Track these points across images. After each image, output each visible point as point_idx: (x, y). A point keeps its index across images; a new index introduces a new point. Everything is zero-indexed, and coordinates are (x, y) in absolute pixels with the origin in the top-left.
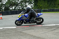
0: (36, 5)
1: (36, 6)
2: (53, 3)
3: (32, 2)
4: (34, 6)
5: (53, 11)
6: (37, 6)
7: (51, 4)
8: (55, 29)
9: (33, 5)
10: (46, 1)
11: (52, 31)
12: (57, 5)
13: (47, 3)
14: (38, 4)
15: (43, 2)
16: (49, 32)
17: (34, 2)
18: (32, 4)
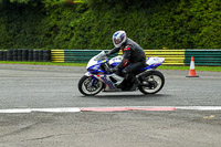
2: (28, 30)
5: (27, 57)
7: (19, 32)
8: (28, 128)
10: (2, 19)
11: (18, 132)
12: (42, 37)
13: (3, 27)
16: (5, 139)
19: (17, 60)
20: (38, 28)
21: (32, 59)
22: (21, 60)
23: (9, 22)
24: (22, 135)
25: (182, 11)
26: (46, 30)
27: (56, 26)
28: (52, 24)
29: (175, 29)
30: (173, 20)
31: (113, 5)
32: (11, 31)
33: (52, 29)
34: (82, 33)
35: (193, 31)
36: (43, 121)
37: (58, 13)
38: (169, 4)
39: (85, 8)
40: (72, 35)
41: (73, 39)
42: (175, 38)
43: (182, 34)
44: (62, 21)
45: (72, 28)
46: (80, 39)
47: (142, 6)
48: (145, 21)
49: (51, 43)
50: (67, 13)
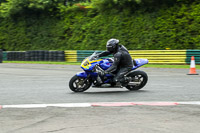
2: (44, 32)
5: (43, 57)
7: (36, 34)
8: (43, 121)
10: (20, 24)
11: (34, 125)
12: (57, 39)
13: (22, 30)
15: (10, 26)
19: (34, 60)
20: (53, 31)
21: (48, 60)
22: (38, 60)
23: (28, 26)
24: (38, 128)
25: (183, 15)
26: (60, 33)
27: (69, 29)
28: (66, 27)
29: (177, 32)
30: (175, 23)
31: (121, 9)
32: (29, 34)
33: (65, 32)
35: (193, 33)
36: (57, 115)
37: (71, 18)
38: (172, 8)
39: (95, 13)
40: (84, 37)
41: (85, 41)
42: (177, 40)
43: (183, 35)
44: (75, 25)
45: (84, 31)
46: (91, 41)
47: (147, 11)
48: (150, 25)
49: (65, 44)
50: (79, 18)
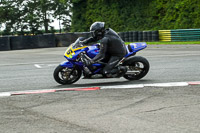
0: (79, 17)
1: (80, 21)
2: (137, 13)
3: (68, 9)
4: (74, 23)
5: (137, 38)
6: (84, 20)
7: (129, 16)
8: (141, 101)
9: (68, 18)
10: (114, 6)
11: (133, 105)
12: (150, 19)
13: (115, 12)
14: (86, 16)
15: (104, 9)
16: (122, 111)
17: (72, 9)
18: (67, 13)
19: (128, 41)
20: (146, 12)
21: (142, 40)
24: (137, 108)
26: (153, 13)
27: (162, 8)
28: (158, 7)
32: (122, 16)
33: (158, 12)
34: (186, 14)
36: (155, 95)
40: (177, 16)
41: (178, 20)
44: (168, 4)
45: (177, 10)
46: (185, 20)
49: (159, 24)
